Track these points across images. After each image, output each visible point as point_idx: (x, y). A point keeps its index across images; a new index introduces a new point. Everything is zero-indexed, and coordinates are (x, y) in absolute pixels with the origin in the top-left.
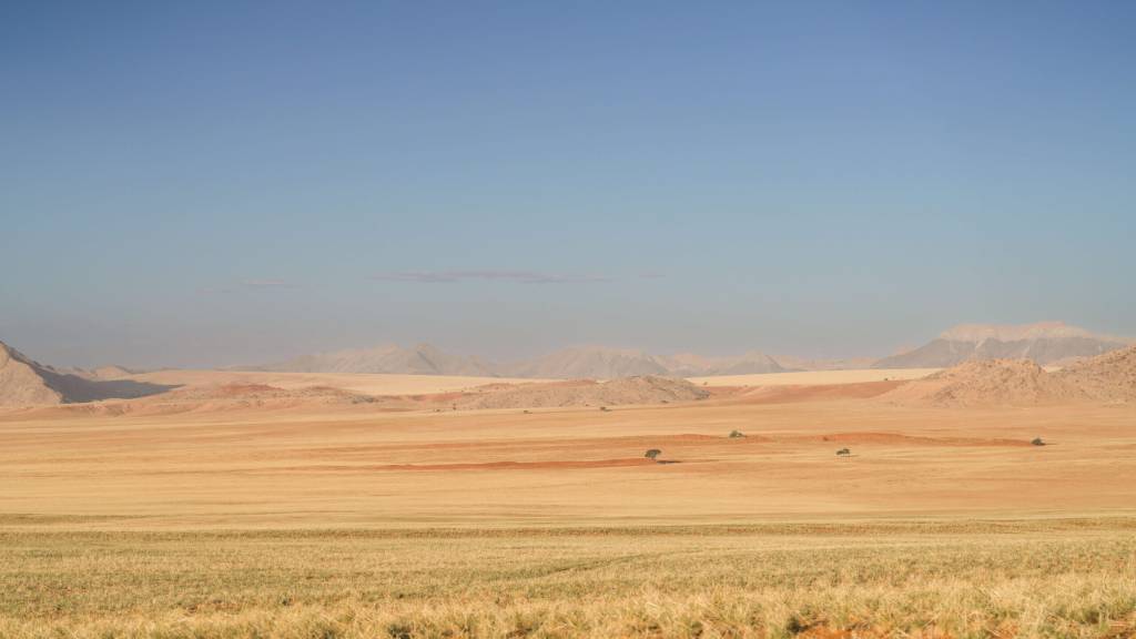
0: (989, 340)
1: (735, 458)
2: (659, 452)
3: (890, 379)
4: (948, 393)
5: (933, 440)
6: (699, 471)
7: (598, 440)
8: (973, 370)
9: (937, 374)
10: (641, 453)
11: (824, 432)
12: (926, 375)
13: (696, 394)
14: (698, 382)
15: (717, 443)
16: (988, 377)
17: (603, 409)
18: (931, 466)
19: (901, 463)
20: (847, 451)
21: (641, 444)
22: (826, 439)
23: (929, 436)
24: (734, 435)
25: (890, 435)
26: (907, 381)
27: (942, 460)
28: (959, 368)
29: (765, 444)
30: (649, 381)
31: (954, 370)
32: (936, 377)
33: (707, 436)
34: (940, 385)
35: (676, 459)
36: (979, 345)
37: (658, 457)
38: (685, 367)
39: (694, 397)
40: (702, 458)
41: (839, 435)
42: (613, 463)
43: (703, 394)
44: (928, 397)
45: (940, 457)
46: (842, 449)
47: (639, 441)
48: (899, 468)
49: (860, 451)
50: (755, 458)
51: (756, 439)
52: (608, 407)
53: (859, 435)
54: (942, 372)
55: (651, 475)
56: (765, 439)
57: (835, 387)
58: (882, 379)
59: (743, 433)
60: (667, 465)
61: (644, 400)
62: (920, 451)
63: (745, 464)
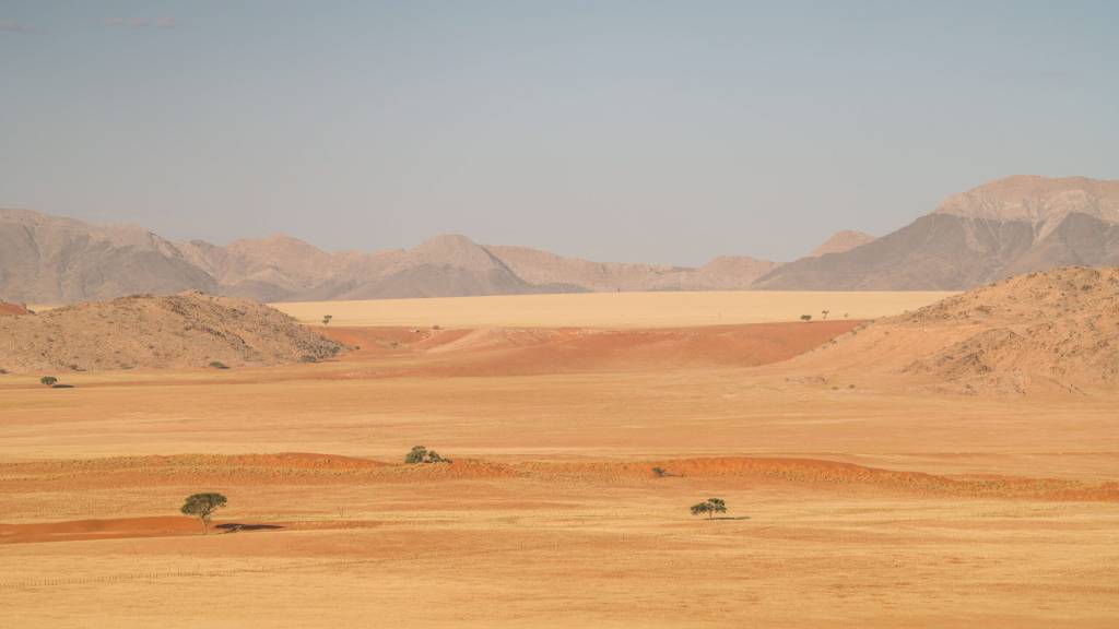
0: (1072, 216)
1: (428, 519)
2: (221, 500)
3: (817, 316)
4: (973, 359)
5: (944, 480)
6: (329, 552)
7: (46, 466)
8: (1040, 297)
9: (942, 306)
10: (168, 503)
11: (651, 454)
12: (914, 308)
13: (302, 345)
14: (308, 313)
15: (369, 479)
16: (1079, 317)
17: (49, 381)
18: (951, 550)
19: (863, 539)
20: (719, 505)
21: (165, 479)
22: (659, 472)
23: (929, 470)
24: (416, 456)
25: (830, 465)
26: (863, 324)
27: (976, 534)
28: (1002, 291)
29: (497, 483)
30: (177, 308)
31: (987, 296)
32: (940, 313)
33: (345, 460)
34: (950, 336)
35: (265, 520)
36: (1045, 231)
37: (219, 514)
38: (265, 275)
39: (298, 354)
40: (336, 517)
41: (694, 462)
42: (93, 528)
43: (322, 347)
44: (918, 366)
45: (965, 526)
46: (705, 500)
47: (161, 469)
48: (860, 552)
49: (753, 506)
50: (478, 520)
51: (474, 467)
52: (62, 379)
53: (749, 461)
54: (956, 302)
55: (205, 563)
56: (498, 470)
57: (672, 334)
58: (796, 317)
59: (442, 452)
60: (241, 534)
61: (162, 359)
62: (910, 508)
63: (448, 534)
